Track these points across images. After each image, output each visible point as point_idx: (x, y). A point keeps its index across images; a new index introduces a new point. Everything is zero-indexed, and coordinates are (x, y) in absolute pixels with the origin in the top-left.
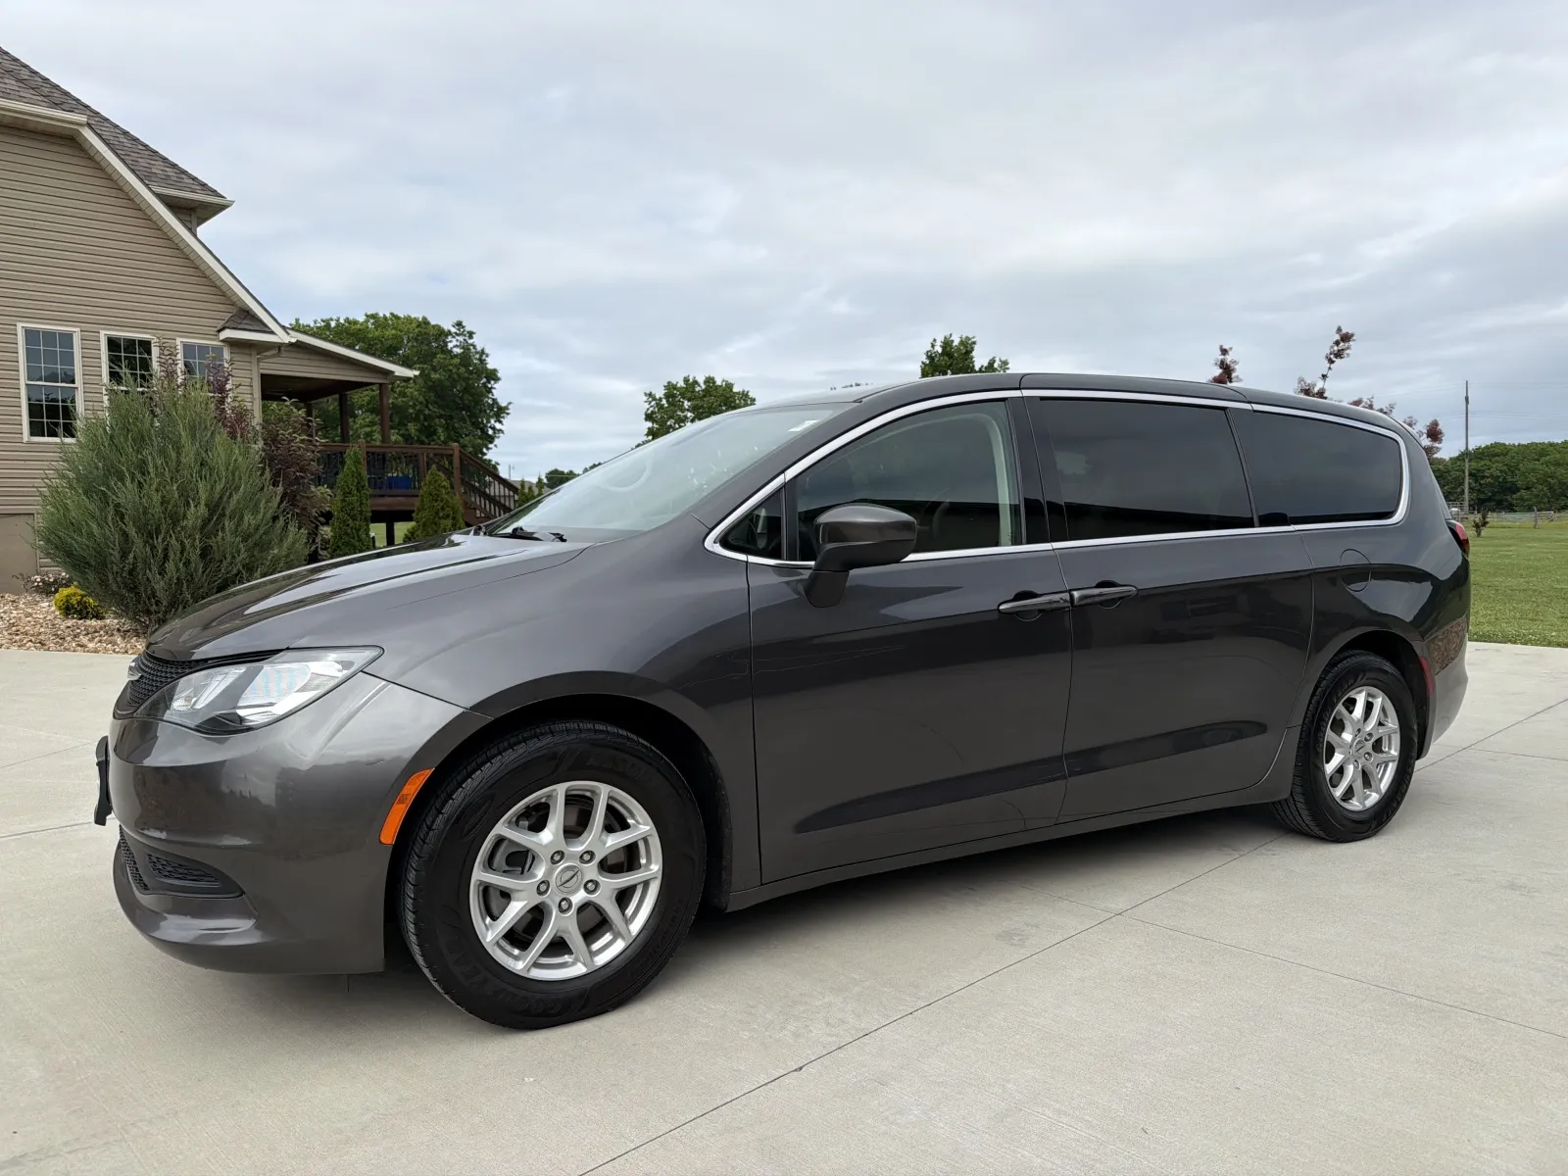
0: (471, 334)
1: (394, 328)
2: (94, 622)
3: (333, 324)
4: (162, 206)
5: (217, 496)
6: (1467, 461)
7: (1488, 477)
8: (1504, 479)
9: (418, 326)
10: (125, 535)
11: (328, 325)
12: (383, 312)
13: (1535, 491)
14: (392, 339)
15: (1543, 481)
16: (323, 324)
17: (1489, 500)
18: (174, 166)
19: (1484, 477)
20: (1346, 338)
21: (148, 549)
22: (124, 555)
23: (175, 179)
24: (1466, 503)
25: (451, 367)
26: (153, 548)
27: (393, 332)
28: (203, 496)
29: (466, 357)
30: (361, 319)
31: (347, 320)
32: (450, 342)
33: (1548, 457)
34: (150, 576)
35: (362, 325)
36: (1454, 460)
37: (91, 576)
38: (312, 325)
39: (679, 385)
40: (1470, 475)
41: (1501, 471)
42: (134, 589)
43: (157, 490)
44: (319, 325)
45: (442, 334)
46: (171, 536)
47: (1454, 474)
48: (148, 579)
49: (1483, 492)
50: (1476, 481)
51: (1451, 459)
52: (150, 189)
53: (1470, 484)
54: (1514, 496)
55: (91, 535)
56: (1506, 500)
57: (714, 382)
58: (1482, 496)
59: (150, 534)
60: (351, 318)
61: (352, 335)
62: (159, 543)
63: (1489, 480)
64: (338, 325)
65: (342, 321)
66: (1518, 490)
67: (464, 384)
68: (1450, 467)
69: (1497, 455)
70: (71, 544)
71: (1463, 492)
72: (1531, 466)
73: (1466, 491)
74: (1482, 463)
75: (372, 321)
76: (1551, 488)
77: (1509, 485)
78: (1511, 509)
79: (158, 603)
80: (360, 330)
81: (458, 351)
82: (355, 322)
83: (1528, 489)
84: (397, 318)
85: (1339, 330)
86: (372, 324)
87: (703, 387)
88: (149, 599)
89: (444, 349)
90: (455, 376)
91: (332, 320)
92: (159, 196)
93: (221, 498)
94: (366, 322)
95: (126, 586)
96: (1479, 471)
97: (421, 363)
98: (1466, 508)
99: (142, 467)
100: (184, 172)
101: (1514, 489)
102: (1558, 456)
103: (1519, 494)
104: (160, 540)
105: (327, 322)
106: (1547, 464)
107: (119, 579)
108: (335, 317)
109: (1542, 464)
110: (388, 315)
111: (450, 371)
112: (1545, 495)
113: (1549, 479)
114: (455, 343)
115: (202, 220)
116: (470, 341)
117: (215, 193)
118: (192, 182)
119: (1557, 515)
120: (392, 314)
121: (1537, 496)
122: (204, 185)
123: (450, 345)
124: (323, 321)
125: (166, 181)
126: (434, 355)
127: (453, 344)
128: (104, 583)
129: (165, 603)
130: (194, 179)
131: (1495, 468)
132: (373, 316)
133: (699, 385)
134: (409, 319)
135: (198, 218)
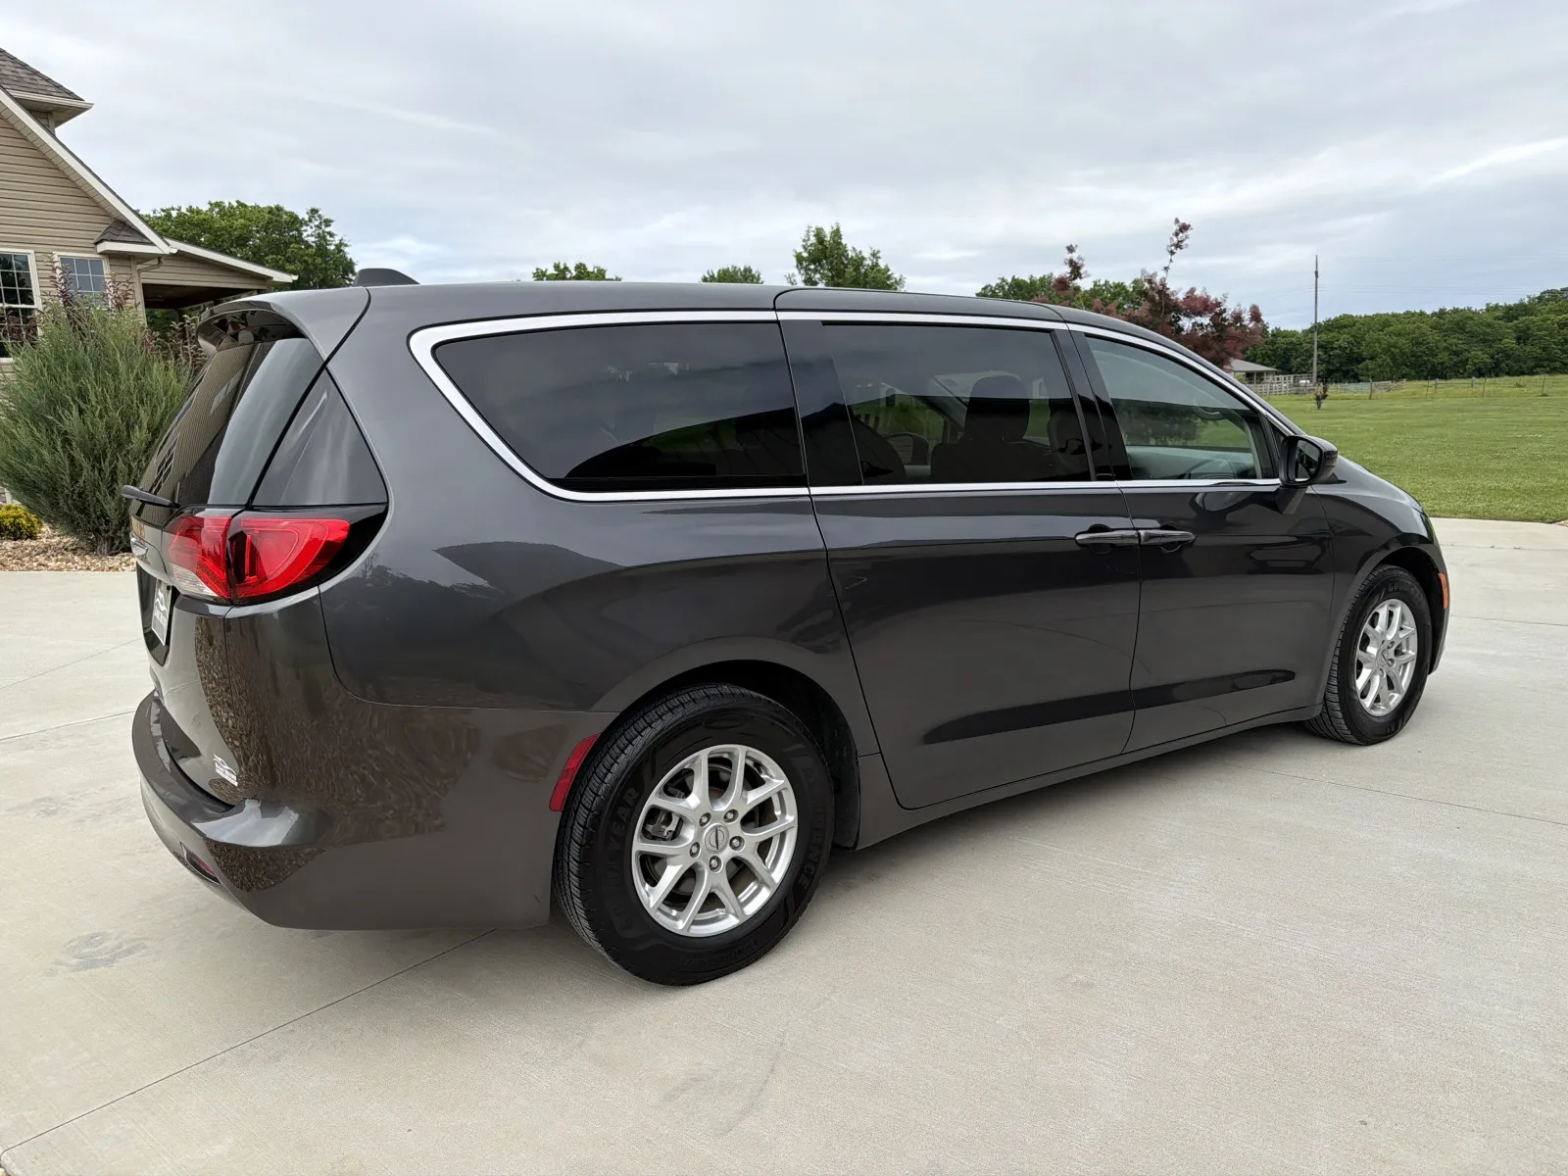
0: (328, 222)
1: (241, 218)
2: (27, 542)
3: (174, 214)
4: (21, 110)
5: (157, 419)
6: (1316, 333)
7: (1336, 349)
8: (1351, 350)
9: (270, 212)
10: (72, 459)
11: (168, 216)
12: (229, 200)
13: (1379, 361)
14: (241, 228)
15: (1387, 351)
16: (163, 214)
17: (1337, 370)
18: (24, 66)
19: (1332, 349)
20: (1184, 228)
21: (96, 472)
22: (74, 479)
23: (28, 81)
24: (1315, 375)
25: (306, 258)
26: (100, 470)
27: (242, 220)
28: (145, 419)
29: (321, 249)
30: (205, 207)
31: (190, 210)
32: (306, 231)
33: (1391, 328)
34: (101, 498)
35: (206, 214)
36: (1306, 332)
37: (43, 500)
38: (152, 215)
39: (548, 273)
40: (1320, 347)
41: (1348, 343)
42: (84, 511)
43: (101, 417)
44: (158, 215)
45: (295, 222)
46: (117, 459)
47: (1306, 346)
48: (98, 500)
49: (1333, 364)
50: (1326, 353)
51: (1303, 331)
52: (8, 93)
53: (1319, 356)
54: (1360, 366)
55: (42, 462)
56: (1353, 370)
57: (585, 269)
58: (1331, 367)
59: (97, 459)
60: (194, 207)
61: (196, 225)
62: (105, 465)
63: (1338, 351)
64: (180, 215)
65: (184, 210)
66: (1364, 360)
67: (321, 276)
68: (1302, 339)
69: (1345, 327)
70: (24, 472)
71: (1312, 364)
72: (1375, 335)
73: (1315, 363)
74: (1331, 334)
75: (217, 210)
76: (1393, 358)
77: (1355, 356)
78: (1356, 379)
79: (107, 522)
80: (204, 220)
81: (313, 239)
82: (199, 212)
83: (1372, 358)
84: (245, 206)
85: (1177, 221)
86: (217, 213)
87: (574, 273)
88: (98, 518)
89: (299, 239)
90: (311, 267)
91: (173, 209)
92: (18, 101)
93: (162, 420)
94: (211, 210)
95: (76, 507)
96: (1328, 342)
97: (273, 253)
98: (1315, 380)
99: (83, 395)
100: (36, 73)
101: (1359, 360)
102: (1400, 326)
103: (1364, 363)
104: (107, 464)
105: (168, 212)
106: (1390, 334)
107: (70, 502)
108: (175, 206)
109: (1385, 335)
110: (235, 204)
111: (306, 261)
112: (1388, 363)
113: (1393, 349)
114: (309, 233)
115: (59, 123)
116: (328, 229)
117: (71, 95)
118: (46, 84)
119: (1395, 384)
120: (238, 202)
121: (1380, 366)
122: (59, 87)
123: (305, 234)
124: (163, 210)
125: (19, 84)
126: (287, 245)
127: (309, 234)
128: (55, 505)
129: (115, 522)
130: (48, 80)
131: (1343, 339)
132: (218, 204)
133: (570, 271)
134: (256, 207)
135: (56, 122)
